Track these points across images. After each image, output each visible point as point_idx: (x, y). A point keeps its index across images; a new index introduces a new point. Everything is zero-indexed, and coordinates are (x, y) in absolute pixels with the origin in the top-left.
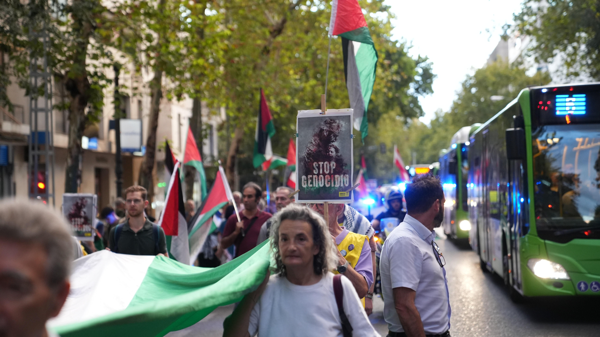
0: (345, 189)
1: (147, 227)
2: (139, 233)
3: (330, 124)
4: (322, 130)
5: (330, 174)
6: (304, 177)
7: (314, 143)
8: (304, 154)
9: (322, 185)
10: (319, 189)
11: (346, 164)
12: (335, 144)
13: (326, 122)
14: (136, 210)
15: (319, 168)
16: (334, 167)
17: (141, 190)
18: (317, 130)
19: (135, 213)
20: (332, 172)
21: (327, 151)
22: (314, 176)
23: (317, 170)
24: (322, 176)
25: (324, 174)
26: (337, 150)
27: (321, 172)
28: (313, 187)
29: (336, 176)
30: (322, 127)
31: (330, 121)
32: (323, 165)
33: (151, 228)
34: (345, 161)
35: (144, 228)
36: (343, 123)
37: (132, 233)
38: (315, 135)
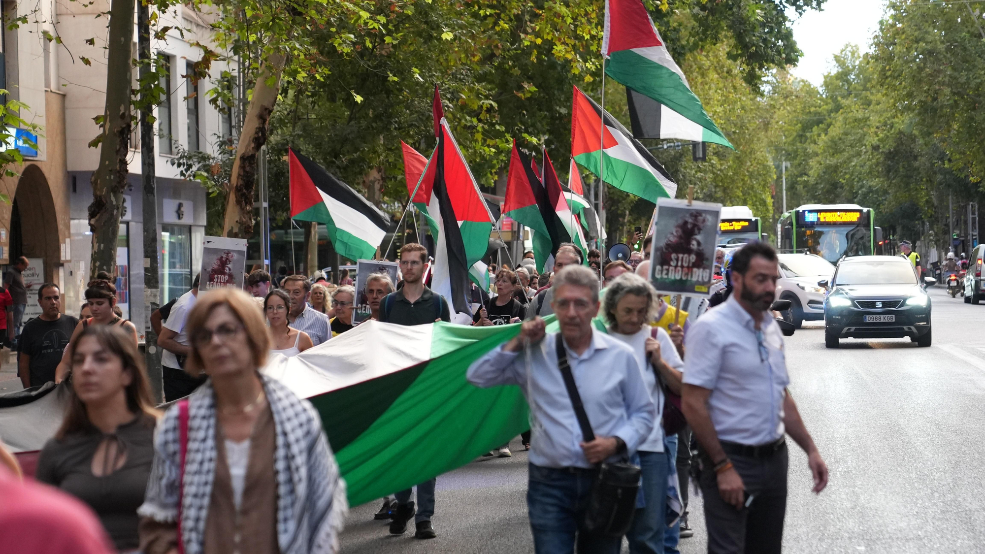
0: (703, 284)
1: (427, 296)
2: (416, 303)
3: (696, 216)
4: (686, 223)
5: (688, 267)
6: (658, 267)
7: (675, 234)
8: (662, 243)
9: (678, 277)
10: (675, 281)
11: (707, 259)
12: (699, 237)
13: (692, 215)
14: (413, 274)
15: (677, 260)
16: (693, 261)
17: (420, 249)
18: (680, 222)
19: (411, 279)
20: (691, 265)
21: (689, 243)
22: (671, 268)
23: (675, 262)
24: (679, 268)
25: (682, 267)
26: (699, 244)
27: (680, 264)
28: (668, 278)
29: (695, 270)
30: (687, 219)
31: (696, 214)
32: (682, 258)
33: (430, 298)
34: (707, 255)
35: (422, 297)
36: (709, 218)
37: (409, 303)
38: (678, 226)
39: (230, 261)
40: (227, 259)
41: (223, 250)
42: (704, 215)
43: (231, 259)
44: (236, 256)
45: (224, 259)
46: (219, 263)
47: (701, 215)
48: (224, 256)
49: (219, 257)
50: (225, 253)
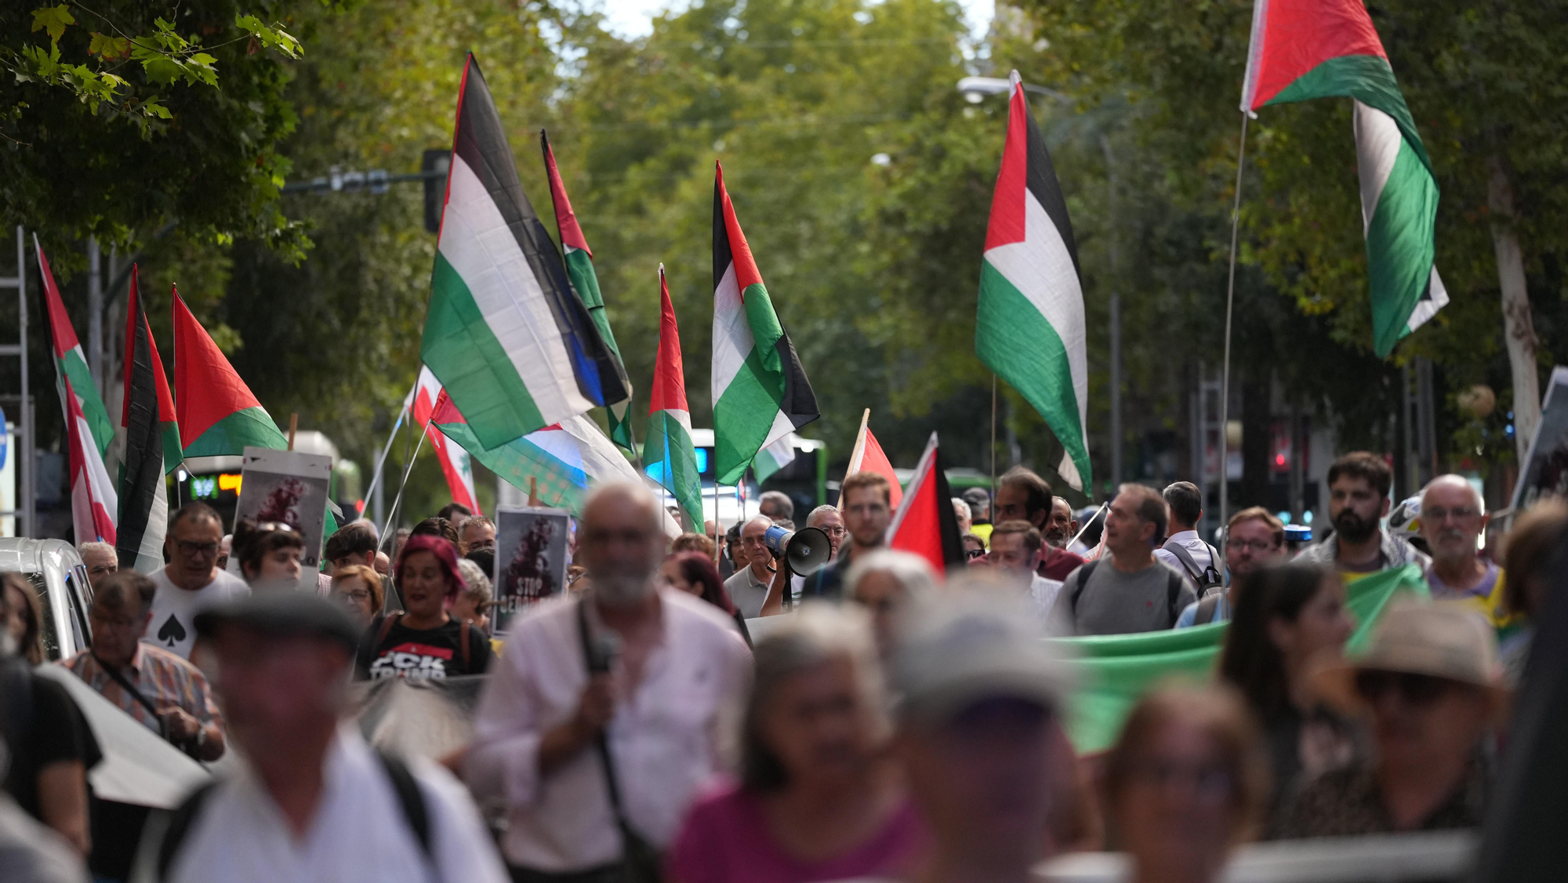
39: (296, 500)
40: (290, 495)
41: (281, 477)
42: (550, 522)
43: (298, 495)
44: (308, 489)
45: (284, 495)
46: (273, 500)
47: (546, 523)
48: (285, 488)
49: (274, 490)
50: (287, 482)
